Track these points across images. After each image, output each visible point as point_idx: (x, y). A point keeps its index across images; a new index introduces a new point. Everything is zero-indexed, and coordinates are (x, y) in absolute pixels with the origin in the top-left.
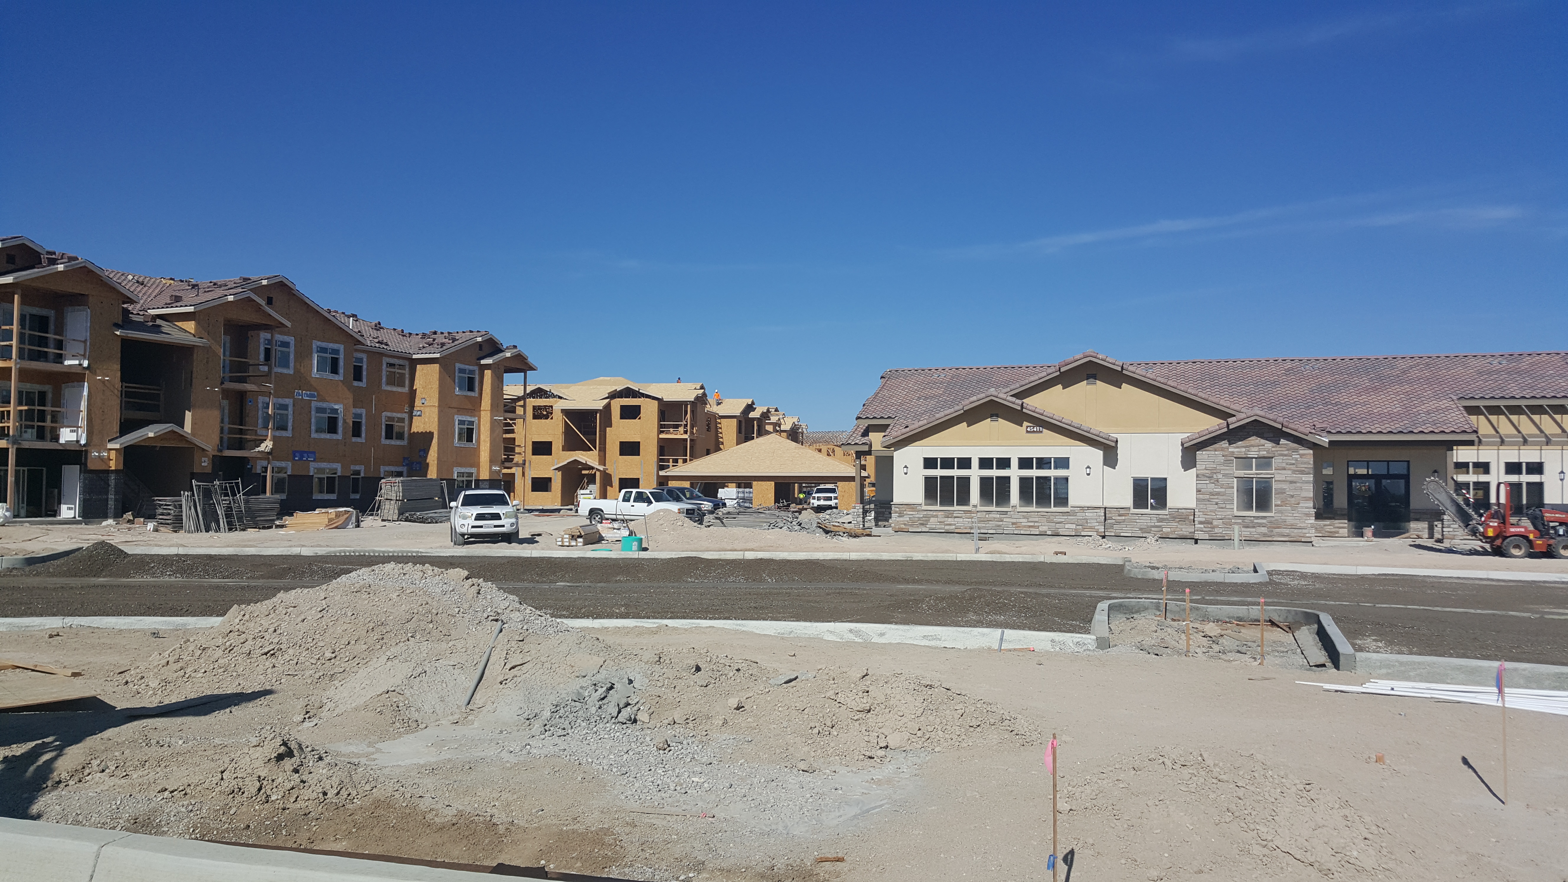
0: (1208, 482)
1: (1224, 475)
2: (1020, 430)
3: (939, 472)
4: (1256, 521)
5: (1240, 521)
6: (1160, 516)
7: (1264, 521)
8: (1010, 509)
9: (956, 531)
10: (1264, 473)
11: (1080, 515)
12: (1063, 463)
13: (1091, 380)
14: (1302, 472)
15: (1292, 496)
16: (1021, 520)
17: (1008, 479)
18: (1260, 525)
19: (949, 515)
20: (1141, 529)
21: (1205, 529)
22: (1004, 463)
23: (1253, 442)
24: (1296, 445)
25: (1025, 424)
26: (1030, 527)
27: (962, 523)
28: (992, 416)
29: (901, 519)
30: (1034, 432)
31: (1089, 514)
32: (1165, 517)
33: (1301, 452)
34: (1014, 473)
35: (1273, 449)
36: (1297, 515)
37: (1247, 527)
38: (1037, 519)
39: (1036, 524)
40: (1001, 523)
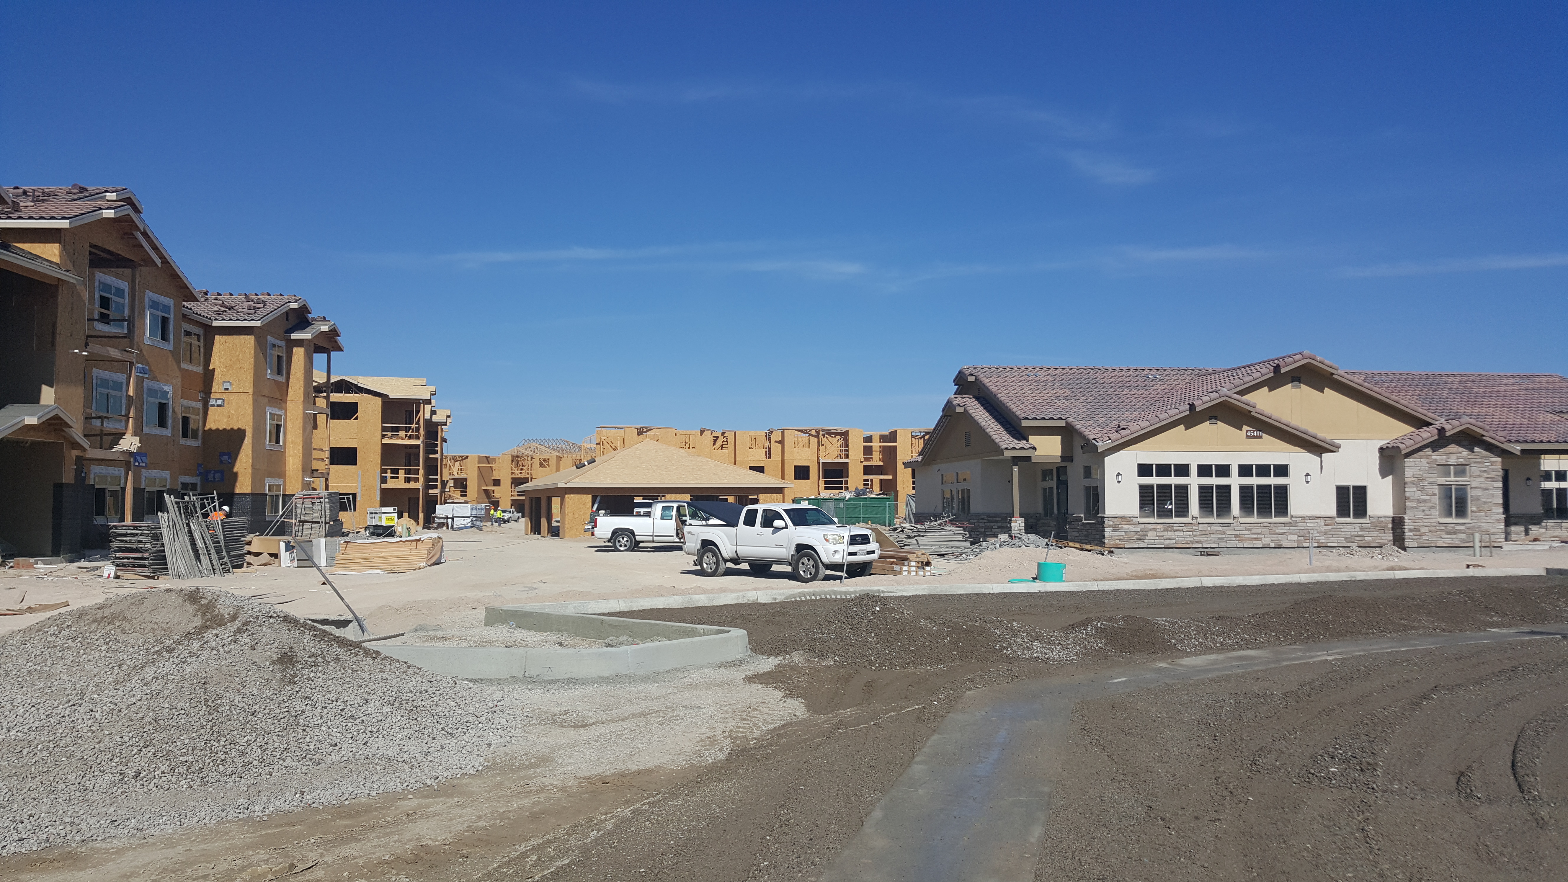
0: (1415, 489)
1: (1430, 483)
2: (1238, 435)
3: (1155, 481)
4: (1457, 528)
5: (1443, 528)
6: (1363, 525)
7: (1463, 527)
8: (1231, 521)
9: (1177, 546)
10: (1462, 480)
11: (1302, 526)
12: (1282, 470)
13: (1295, 383)
14: (1493, 480)
15: (1485, 502)
16: (1244, 533)
17: (1228, 488)
19: (1168, 528)
20: (1346, 539)
21: (1414, 537)
22: (1223, 470)
23: (1452, 450)
24: (1488, 452)
25: (1245, 428)
26: (1255, 539)
27: (1183, 537)
28: (1210, 419)
29: (1116, 534)
30: (1254, 436)
31: (1310, 524)
33: (1492, 459)
34: (1235, 481)
35: (1469, 457)
36: (1490, 521)
37: (1449, 534)
38: (1259, 531)
39: (1259, 536)
40: (1224, 536)
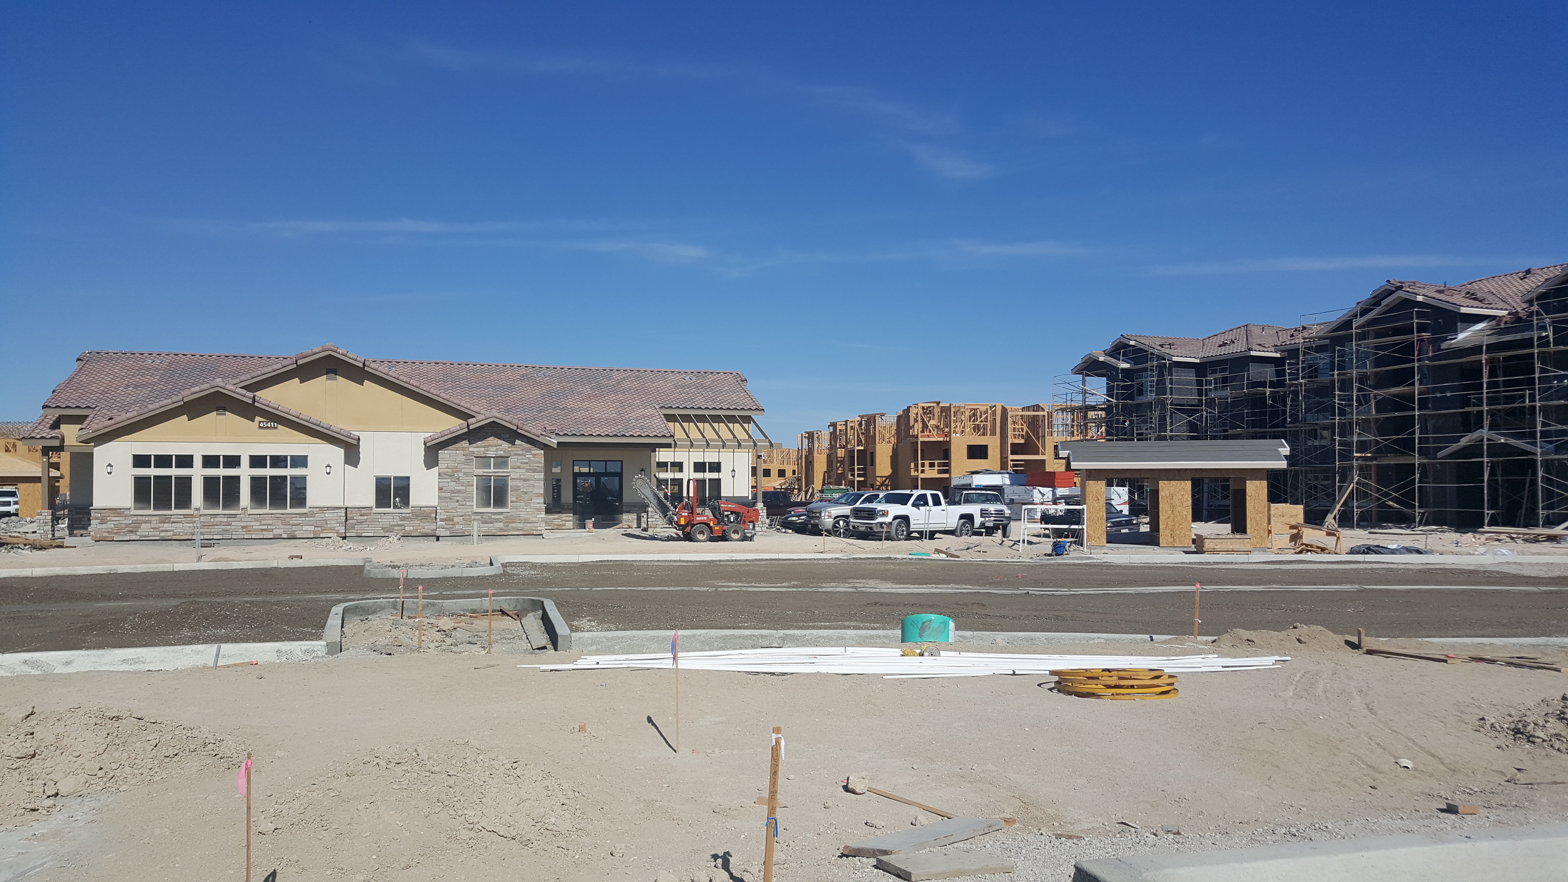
0: (449, 480)
1: (465, 474)
2: (252, 426)
3: (153, 472)
4: (493, 517)
5: (479, 517)
6: (403, 515)
7: (501, 517)
8: (240, 512)
9: (174, 538)
10: (501, 472)
11: (319, 516)
12: (300, 461)
13: (331, 375)
14: (535, 471)
15: (526, 493)
16: (252, 524)
17: (237, 479)
18: (498, 521)
19: (165, 520)
20: (383, 529)
21: (446, 527)
22: (233, 461)
23: (491, 443)
24: (529, 446)
25: (258, 419)
26: (263, 530)
27: (182, 529)
28: (217, 409)
29: (104, 526)
30: (267, 427)
31: (328, 515)
32: (408, 515)
33: (534, 452)
34: (245, 473)
35: (509, 449)
36: (530, 510)
37: (486, 523)
38: (271, 522)
39: (270, 527)
40: (229, 527)
